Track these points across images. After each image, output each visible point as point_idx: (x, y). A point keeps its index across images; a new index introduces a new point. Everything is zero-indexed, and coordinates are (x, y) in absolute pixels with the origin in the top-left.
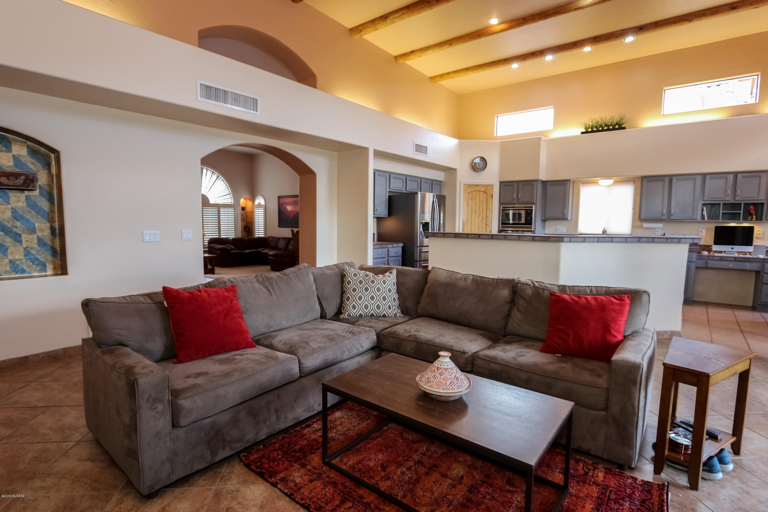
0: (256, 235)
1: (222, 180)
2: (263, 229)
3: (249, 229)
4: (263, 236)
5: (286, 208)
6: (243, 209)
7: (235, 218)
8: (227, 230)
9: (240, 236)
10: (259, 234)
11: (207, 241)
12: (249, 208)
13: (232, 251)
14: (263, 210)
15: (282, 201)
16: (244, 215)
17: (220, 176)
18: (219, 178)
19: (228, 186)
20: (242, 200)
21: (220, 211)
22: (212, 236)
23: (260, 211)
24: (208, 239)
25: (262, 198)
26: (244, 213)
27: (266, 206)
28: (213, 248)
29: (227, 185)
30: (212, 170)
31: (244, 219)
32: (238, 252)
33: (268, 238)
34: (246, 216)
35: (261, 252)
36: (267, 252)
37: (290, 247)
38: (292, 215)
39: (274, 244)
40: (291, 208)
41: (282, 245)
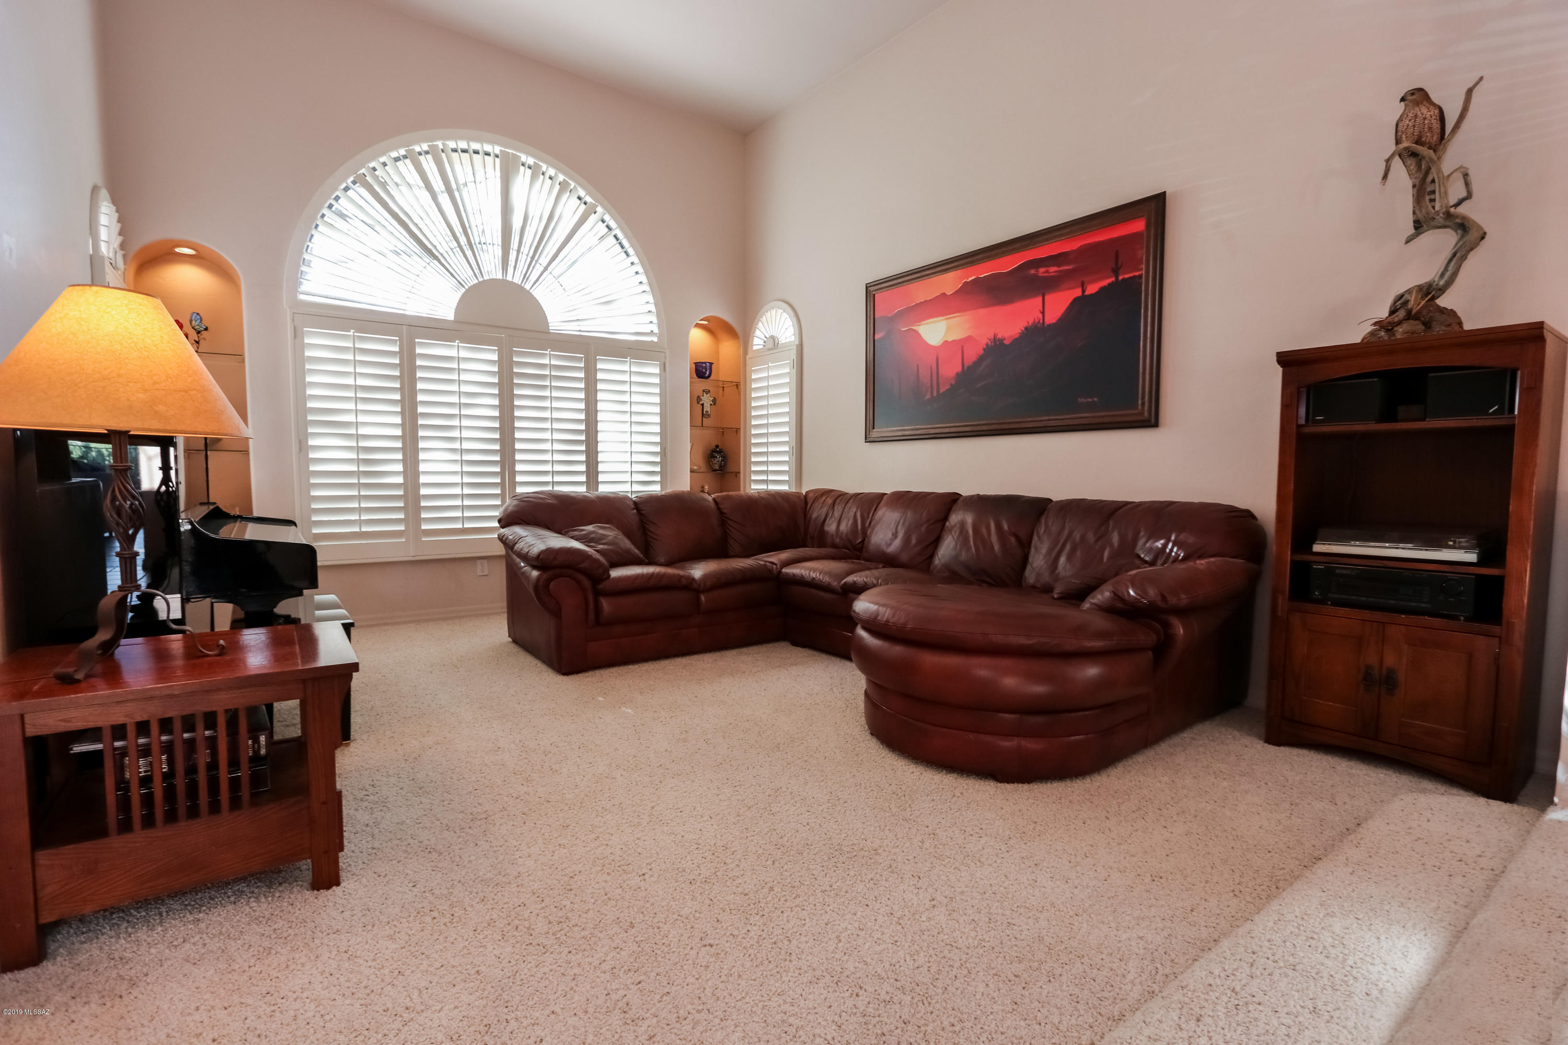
0: (754, 486)
1: (608, 226)
2: (786, 458)
3: (725, 458)
4: (784, 488)
5: (917, 334)
6: (703, 371)
7: (663, 405)
9: (683, 483)
10: (766, 482)
12: (723, 369)
13: (615, 573)
14: (788, 370)
15: (887, 303)
16: (707, 400)
17: (599, 209)
18: (594, 217)
20: (696, 335)
21: (596, 370)
23: (774, 372)
25: (785, 315)
26: (706, 390)
27: (800, 347)
31: (704, 414)
33: (811, 495)
34: (714, 401)
35: (787, 574)
36: (827, 579)
37: (947, 549)
38: (951, 370)
39: (843, 527)
40: (949, 329)
41: (895, 535)
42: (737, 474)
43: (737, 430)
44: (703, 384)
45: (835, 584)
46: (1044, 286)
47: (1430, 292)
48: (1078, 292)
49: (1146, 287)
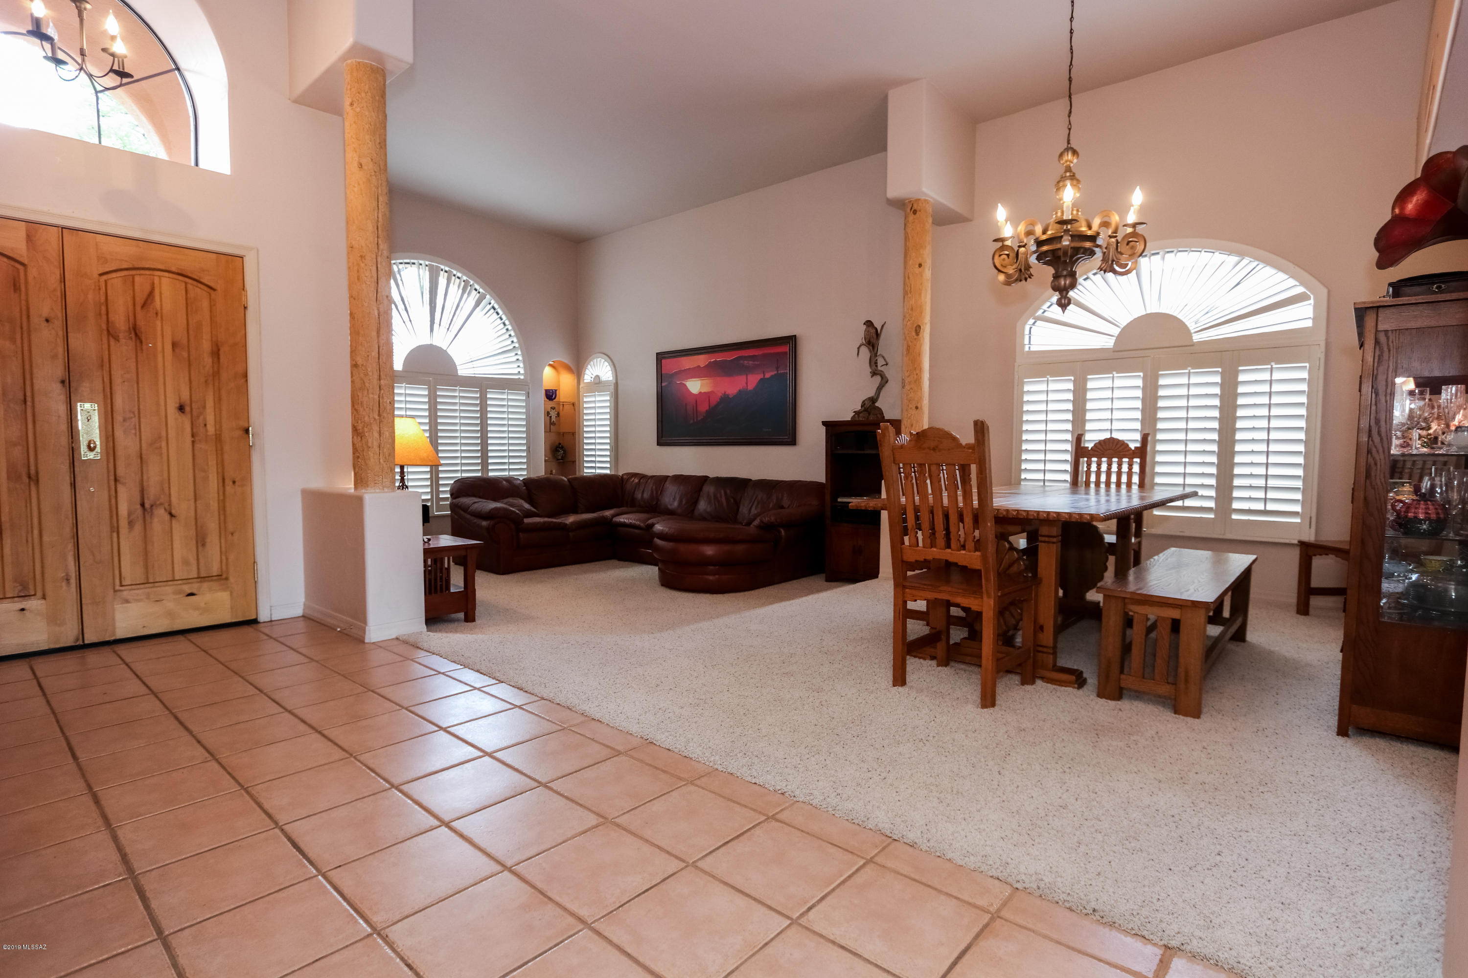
0: (586, 471)
1: (494, 308)
2: (608, 453)
3: (565, 452)
4: (608, 472)
5: (685, 385)
6: (550, 395)
7: (527, 419)
8: (506, 454)
9: (540, 471)
10: (594, 468)
11: (448, 489)
12: (564, 394)
13: (526, 520)
14: (608, 398)
15: (670, 365)
16: (553, 414)
17: (488, 296)
18: (484, 302)
19: (510, 327)
20: (548, 372)
21: (486, 399)
22: (462, 471)
23: (598, 399)
24: (452, 482)
25: (606, 364)
26: (553, 408)
27: (616, 384)
28: (465, 509)
29: (507, 322)
30: (465, 278)
31: (552, 424)
32: (545, 523)
33: (625, 477)
34: (558, 414)
35: (616, 522)
36: (638, 523)
37: (703, 506)
38: (703, 408)
39: (646, 496)
40: (701, 386)
41: (674, 499)
42: (574, 462)
43: (574, 434)
44: (551, 404)
45: (642, 525)
46: (746, 370)
47: (873, 400)
48: (761, 376)
49: (790, 377)
